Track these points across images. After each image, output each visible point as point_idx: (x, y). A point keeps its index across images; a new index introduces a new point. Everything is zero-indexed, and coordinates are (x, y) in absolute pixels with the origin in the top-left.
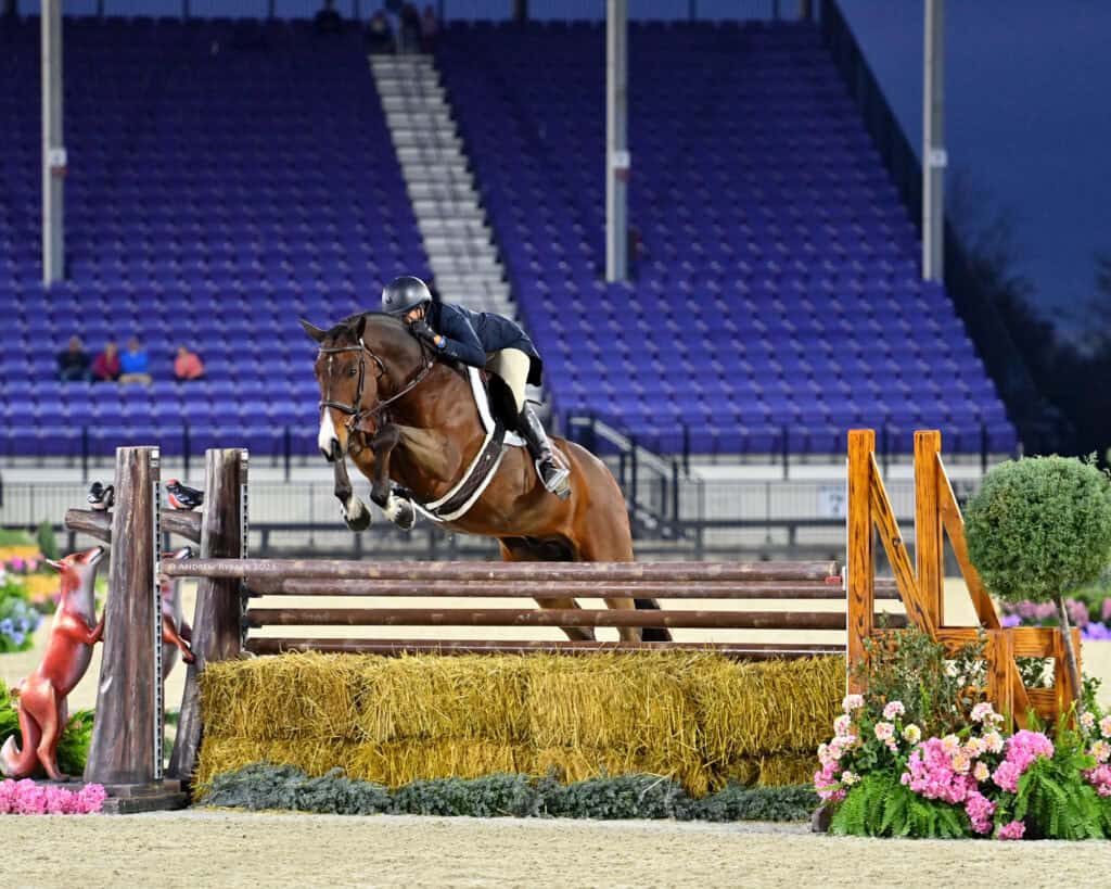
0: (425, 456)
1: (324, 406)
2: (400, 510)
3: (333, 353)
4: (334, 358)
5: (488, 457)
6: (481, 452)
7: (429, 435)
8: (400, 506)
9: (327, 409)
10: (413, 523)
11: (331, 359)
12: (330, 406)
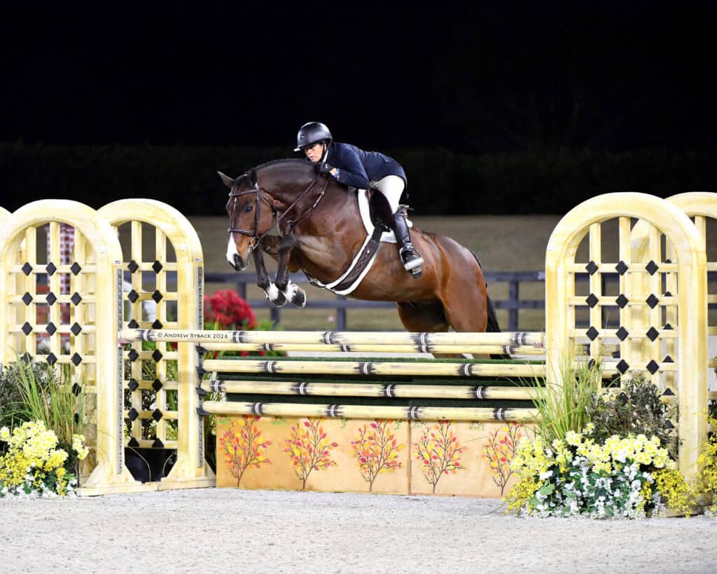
0: (317, 256)
1: (230, 232)
2: (295, 294)
3: (237, 196)
4: (237, 199)
5: (368, 252)
6: (363, 248)
7: (320, 240)
8: (295, 292)
9: (232, 233)
10: (304, 304)
11: (236, 200)
12: (233, 232)
